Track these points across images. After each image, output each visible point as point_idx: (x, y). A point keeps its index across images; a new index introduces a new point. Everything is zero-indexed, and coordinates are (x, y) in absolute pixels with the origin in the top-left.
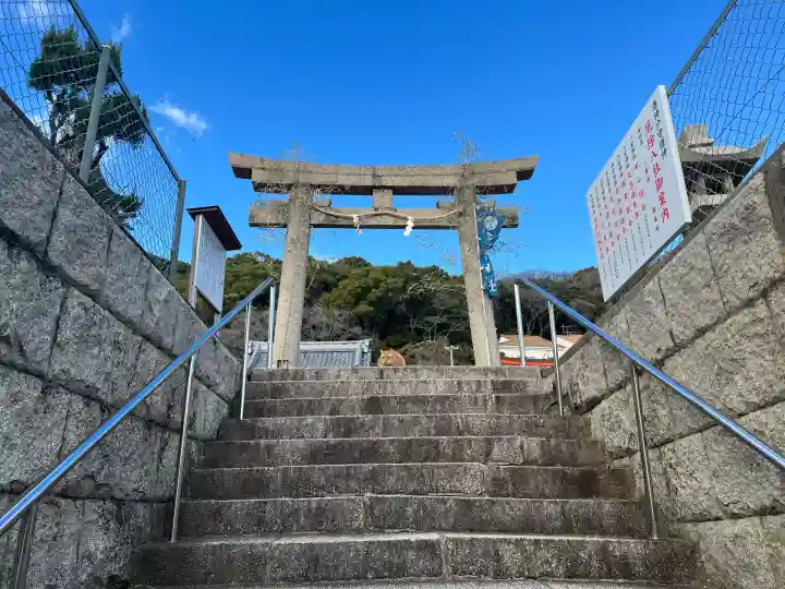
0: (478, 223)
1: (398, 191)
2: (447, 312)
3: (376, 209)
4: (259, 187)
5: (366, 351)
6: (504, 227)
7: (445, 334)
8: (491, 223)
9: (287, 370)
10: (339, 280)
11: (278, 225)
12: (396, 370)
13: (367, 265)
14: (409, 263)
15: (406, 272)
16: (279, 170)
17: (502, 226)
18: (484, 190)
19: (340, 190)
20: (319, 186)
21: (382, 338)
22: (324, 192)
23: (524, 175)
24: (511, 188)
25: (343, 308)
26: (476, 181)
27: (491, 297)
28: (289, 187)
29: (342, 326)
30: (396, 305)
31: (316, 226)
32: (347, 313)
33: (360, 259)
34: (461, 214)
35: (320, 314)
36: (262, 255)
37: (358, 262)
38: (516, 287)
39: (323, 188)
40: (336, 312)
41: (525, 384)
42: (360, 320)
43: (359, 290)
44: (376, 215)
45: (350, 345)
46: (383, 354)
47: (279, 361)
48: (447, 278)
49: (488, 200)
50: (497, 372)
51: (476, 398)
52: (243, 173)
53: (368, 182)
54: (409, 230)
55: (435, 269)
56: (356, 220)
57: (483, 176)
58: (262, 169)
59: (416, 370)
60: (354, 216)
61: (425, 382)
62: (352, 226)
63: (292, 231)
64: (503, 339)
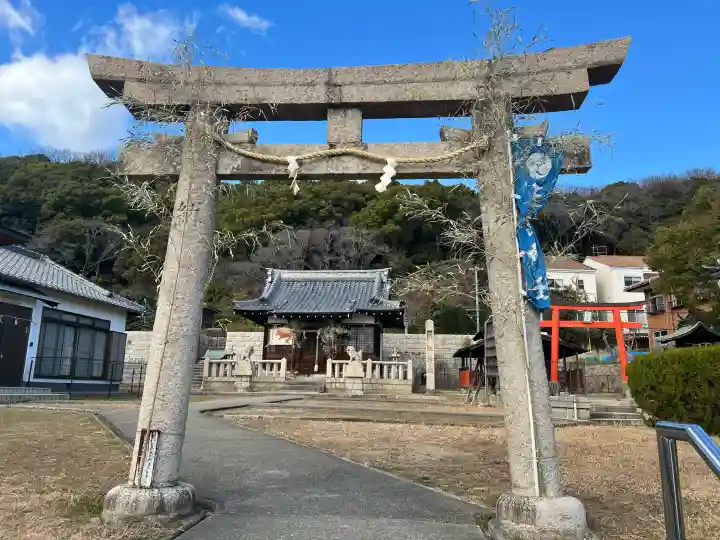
0: (516, 168)
1: (371, 111)
3: (332, 146)
5: (385, 280)
6: (564, 172)
8: (540, 166)
10: (367, 200)
17: (559, 170)
18: (528, 105)
23: (602, 74)
24: (580, 97)
25: (371, 227)
26: (510, 88)
32: (375, 232)
34: (483, 152)
40: (364, 231)
43: (387, 210)
44: (333, 156)
47: (145, 432)
49: (533, 123)
53: (319, 96)
54: (385, 182)
56: (293, 166)
57: (525, 80)
58: (140, 80)
60: (292, 159)
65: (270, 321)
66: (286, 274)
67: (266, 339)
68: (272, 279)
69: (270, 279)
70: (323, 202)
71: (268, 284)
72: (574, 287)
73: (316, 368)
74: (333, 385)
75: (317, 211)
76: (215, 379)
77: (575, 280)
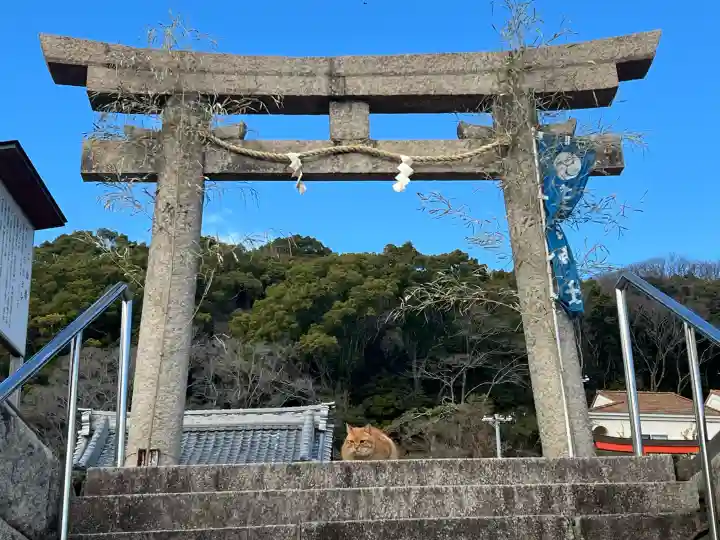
0: (542, 167)
1: (379, 104)
2: (485, 345)
3: (337, 143)
4: (100, 101)
5: (322, 426)
6: (594, 173)
7: (484, 390)
8: (569, 166)
9: (155, 470)
10: (265, 284)
11: (140, 176)
12: (378, 469)
13: (324, 252)
14: (409, 246)
15: (403, 265)
16: (141, 68)
17: (588, 172)
18: (554, 101)
19: (263, 105)
20: (221, 98)
21: (355, 400)
22: (230, 109)
24: (606, 97)
25: (277, 339)
27: (572, 315)
28: (162, 101)
29: (273, 377)
30: (382, 334)
31: (214, 177)
32: (281, 350)
33: (310, 241)
34: (505, 150)
35: (227, 353)
36: (110, 236)
37: (305, 247)
38: (620, 295)
39: (231, 103)
40: (261, 348)
41: (642, 493)
42: (310, 364)
43: (309, 304)
44: (337, 153)
45: (290, 416)
46: (352, 433)
47: (142, 452)
48: (484, 278)
50: (585, 469)
51: (541, 524)
52: (68, 74)
53: (320, 87)
54: (402, 181)
55: (459, 258)
56: (295, 164)
58: (108, 65)
59: (418, 468)
60: (294, 156)
61: (437, 492)
62: (287, 177)
63: (169, 187)
64: (601, 400)
68: (91, 429)
69: (86, 431)
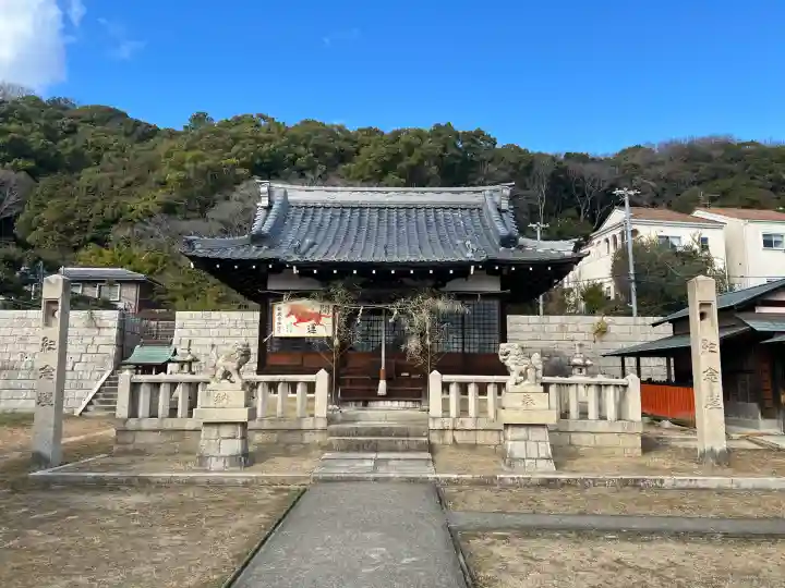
65: (272, 286)
66: (299, 194)
67: (265, 325)
68: (271, 202)
69: (265, 202)
70: (302, 149)
71: (261, 214)
72: (696, 247)
73: (382, 387)
74: (449, 436)
75: (293, 161)
76: (147, 424)
77: (696, 238)
